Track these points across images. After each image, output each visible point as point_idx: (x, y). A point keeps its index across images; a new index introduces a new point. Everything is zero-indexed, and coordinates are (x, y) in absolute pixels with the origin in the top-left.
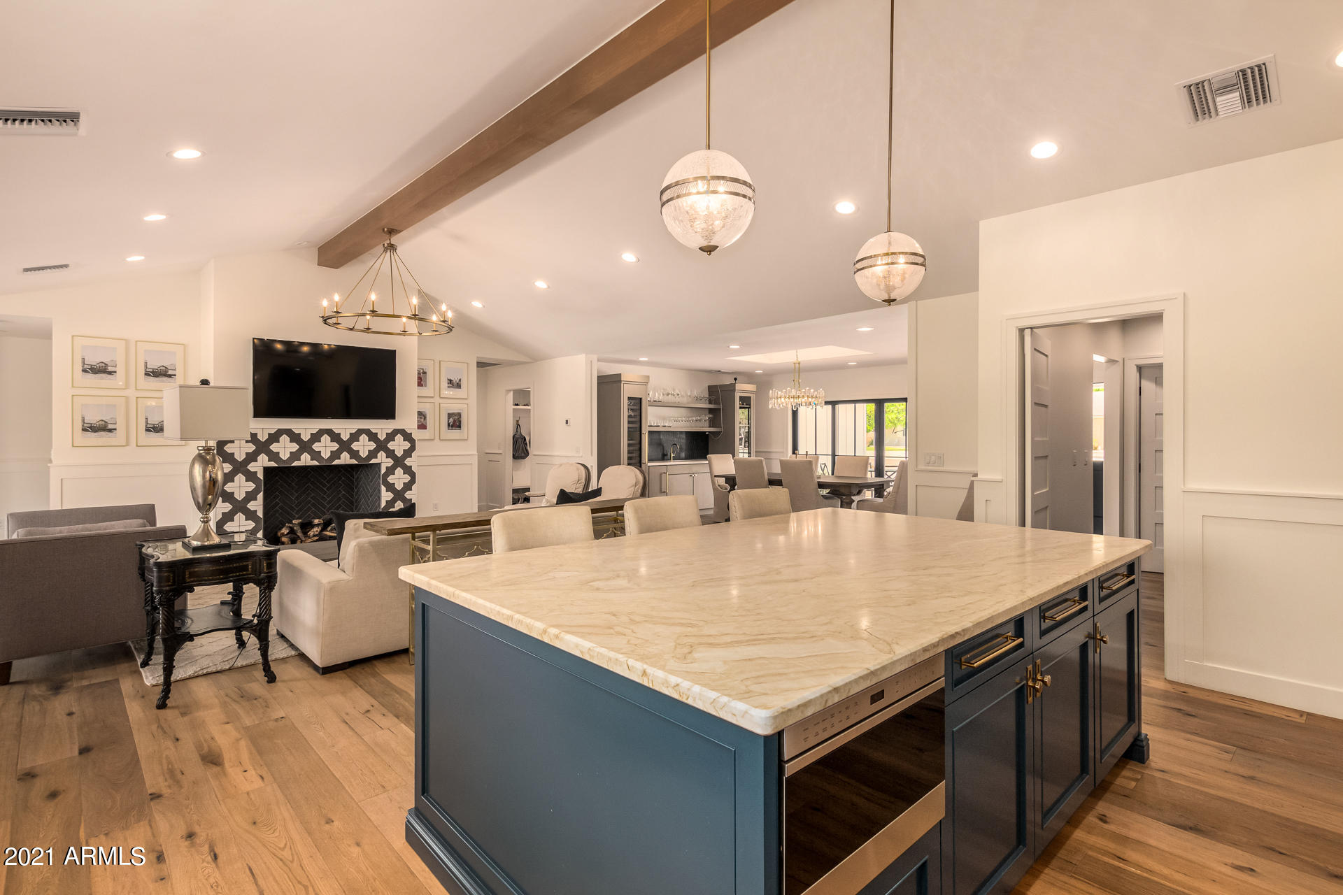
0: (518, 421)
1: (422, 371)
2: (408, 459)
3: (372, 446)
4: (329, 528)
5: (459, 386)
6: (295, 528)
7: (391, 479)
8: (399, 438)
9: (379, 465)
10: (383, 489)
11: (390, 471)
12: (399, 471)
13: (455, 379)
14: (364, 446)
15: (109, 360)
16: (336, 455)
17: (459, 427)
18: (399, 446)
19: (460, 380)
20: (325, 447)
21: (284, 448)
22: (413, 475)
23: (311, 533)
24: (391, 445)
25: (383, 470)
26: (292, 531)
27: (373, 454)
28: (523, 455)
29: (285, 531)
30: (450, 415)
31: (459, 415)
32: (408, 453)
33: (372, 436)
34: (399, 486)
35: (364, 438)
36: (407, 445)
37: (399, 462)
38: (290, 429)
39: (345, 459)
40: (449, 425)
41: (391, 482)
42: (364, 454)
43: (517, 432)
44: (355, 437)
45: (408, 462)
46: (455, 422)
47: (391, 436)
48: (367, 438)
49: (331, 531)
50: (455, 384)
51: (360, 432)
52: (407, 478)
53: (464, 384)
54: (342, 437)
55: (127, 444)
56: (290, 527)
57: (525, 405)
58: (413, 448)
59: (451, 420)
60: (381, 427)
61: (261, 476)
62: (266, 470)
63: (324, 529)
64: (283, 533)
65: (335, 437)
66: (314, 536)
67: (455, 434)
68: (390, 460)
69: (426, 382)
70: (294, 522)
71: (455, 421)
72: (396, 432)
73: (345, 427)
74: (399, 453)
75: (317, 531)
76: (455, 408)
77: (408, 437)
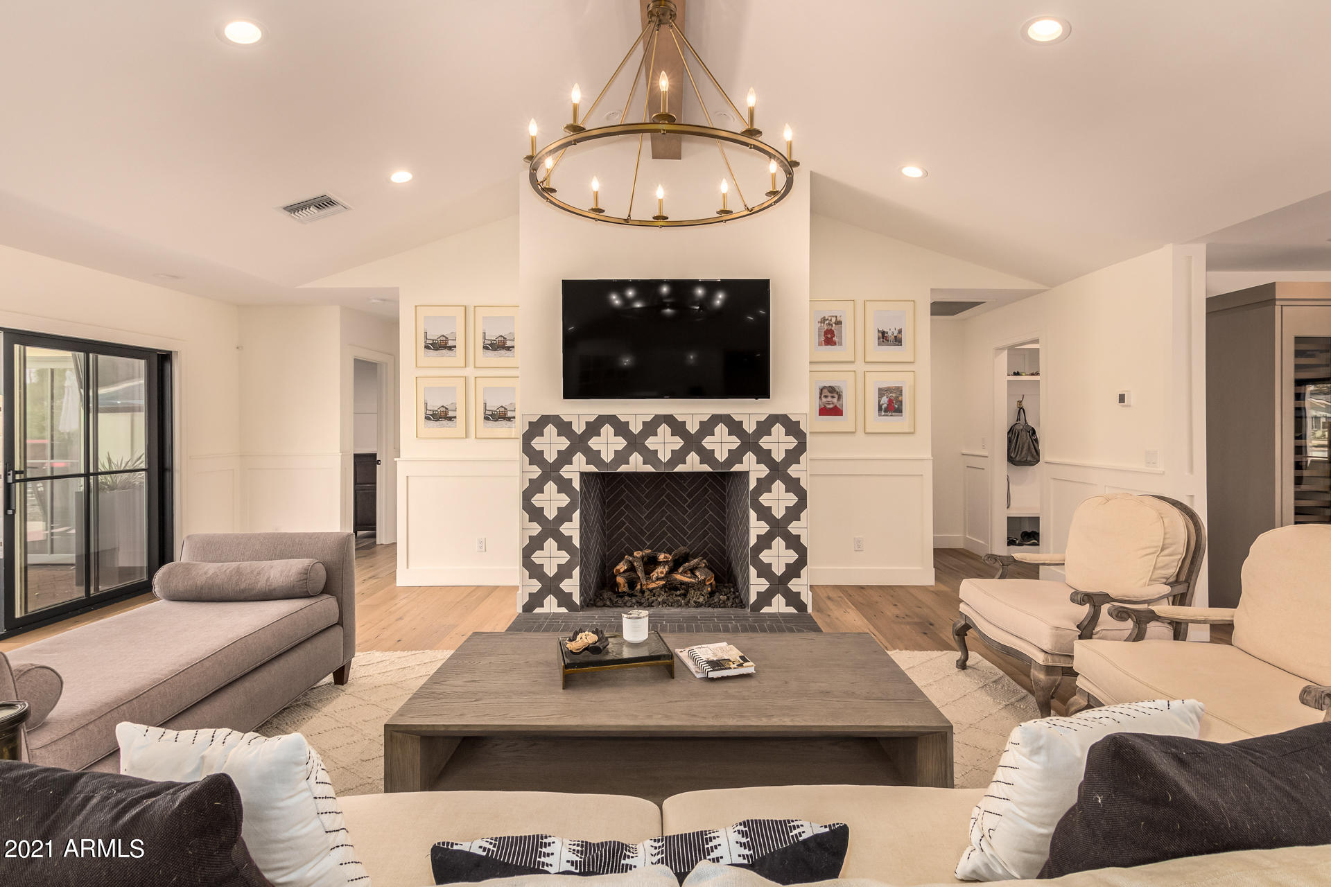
0: (1020, 402)
1: (834, 320)
2: (794, 467)
3: (735, 442)
4: (681, 570)
5: (898, 341)
6: (635, 564)
7: (765, 499)
8: (778, 429)
9: (745, 475)
10: (753, 515)
11: (764, 485)
12: (778, 486)
13: (891, 331)
14: (721, 444)
15: (449, 332)
16: (679, 456)
17: (899, 411)
18: (778, 443)
19: (900, 332)
20: (664, 444)
21: (608, 445)
22: (802, 495)
23: (654, 575)
24: (765, 443)
25: (753, 484)
26: (632, 568)
27: (736, 456)
28: (1029, 459)
29: (622, 567)
30: (881, 392)
31: (899, 390)
32: (794, 456)
33: (735, 427)
34: (779, 513)
35: (721, 429)
36: (792, 442)
37: (778, 471)
38: (615, 416)
39: (693, 463)
40: (880, 408)
41: (765, 504)
42: (721, 456)
43: (1018, 419)
44: (707, 427)
45: (793, 471)
46: (892, 404)
47: (764, 427)
48: (725, 430)
49: (684, 572)
50: (891, 338)
51: (716, 419)
52: (792, 499)
53: (906, 338)
54: (689, 427)
55: (467, 436)
56: (630, 562)
57: (1032, 374)
58: (801, 448)
59: (885, 400)
60: (748, 411)
61: (576, 485)
62: (584, 476)
63: (673, 570)
64: (619, 570)
65: (678, 428)
66: (658, 579)
67: (892, 423)
68: (763, 467)
69: (841, 337)
70: (635, 554)
71: (890, 401)
72: (773, 419)
73: (692, 412)
74: (779, 456)
75: (662, 573)
76: (890, 381)
77: (793, 428)
